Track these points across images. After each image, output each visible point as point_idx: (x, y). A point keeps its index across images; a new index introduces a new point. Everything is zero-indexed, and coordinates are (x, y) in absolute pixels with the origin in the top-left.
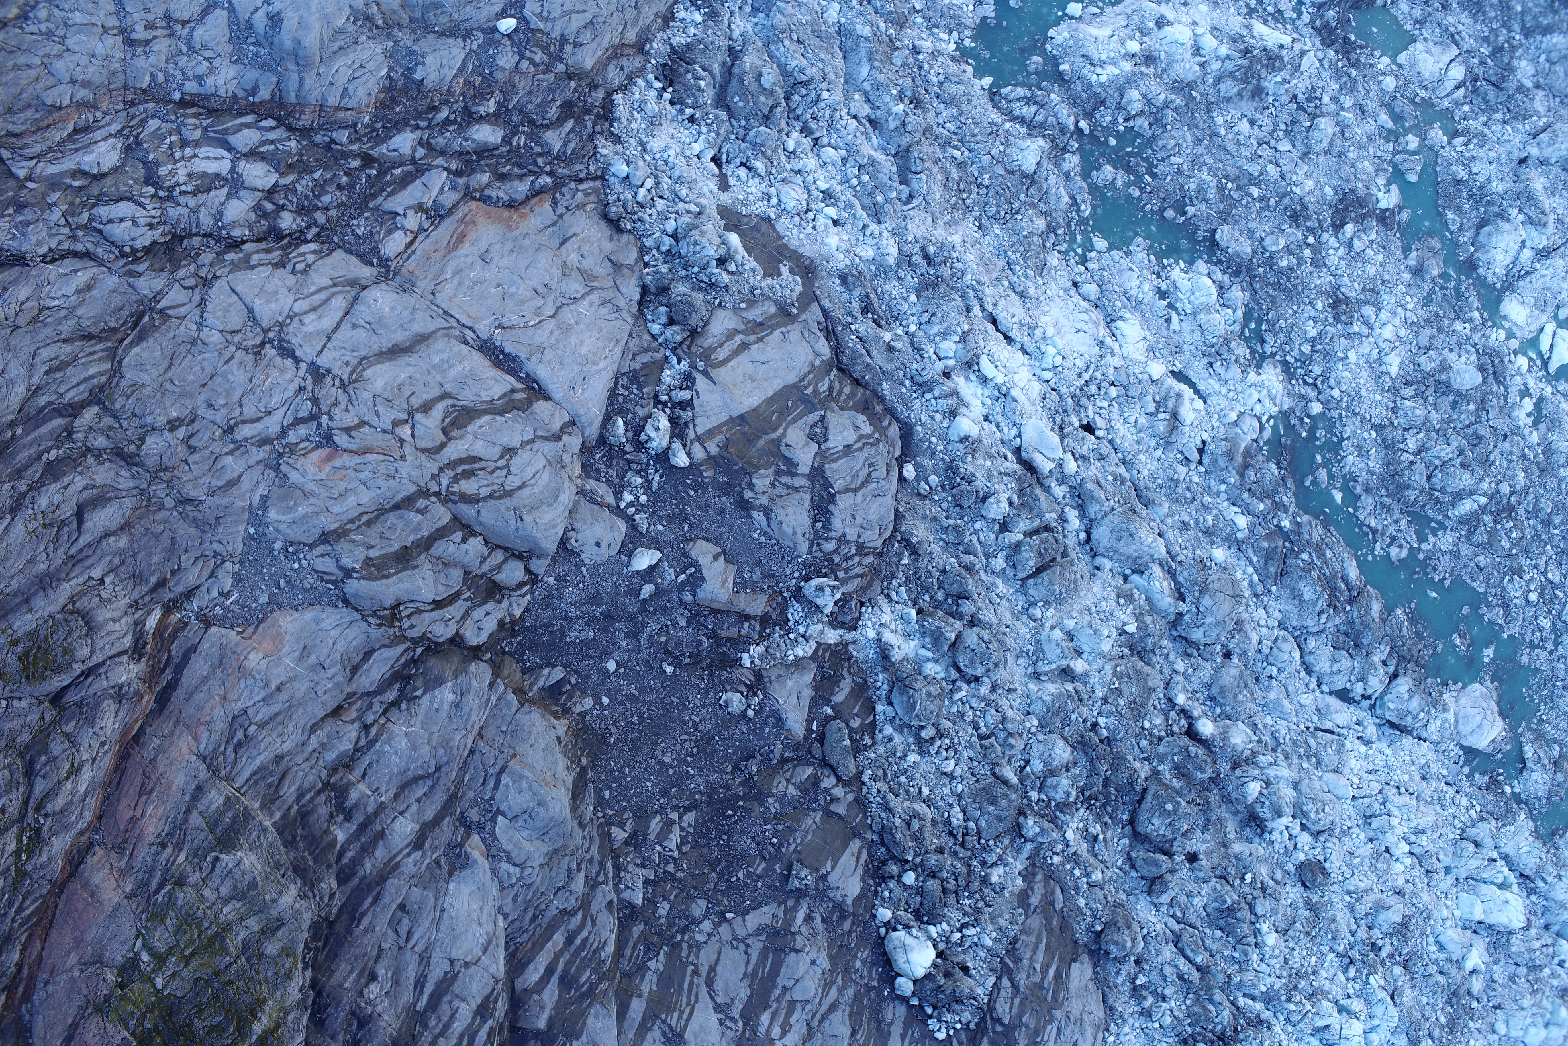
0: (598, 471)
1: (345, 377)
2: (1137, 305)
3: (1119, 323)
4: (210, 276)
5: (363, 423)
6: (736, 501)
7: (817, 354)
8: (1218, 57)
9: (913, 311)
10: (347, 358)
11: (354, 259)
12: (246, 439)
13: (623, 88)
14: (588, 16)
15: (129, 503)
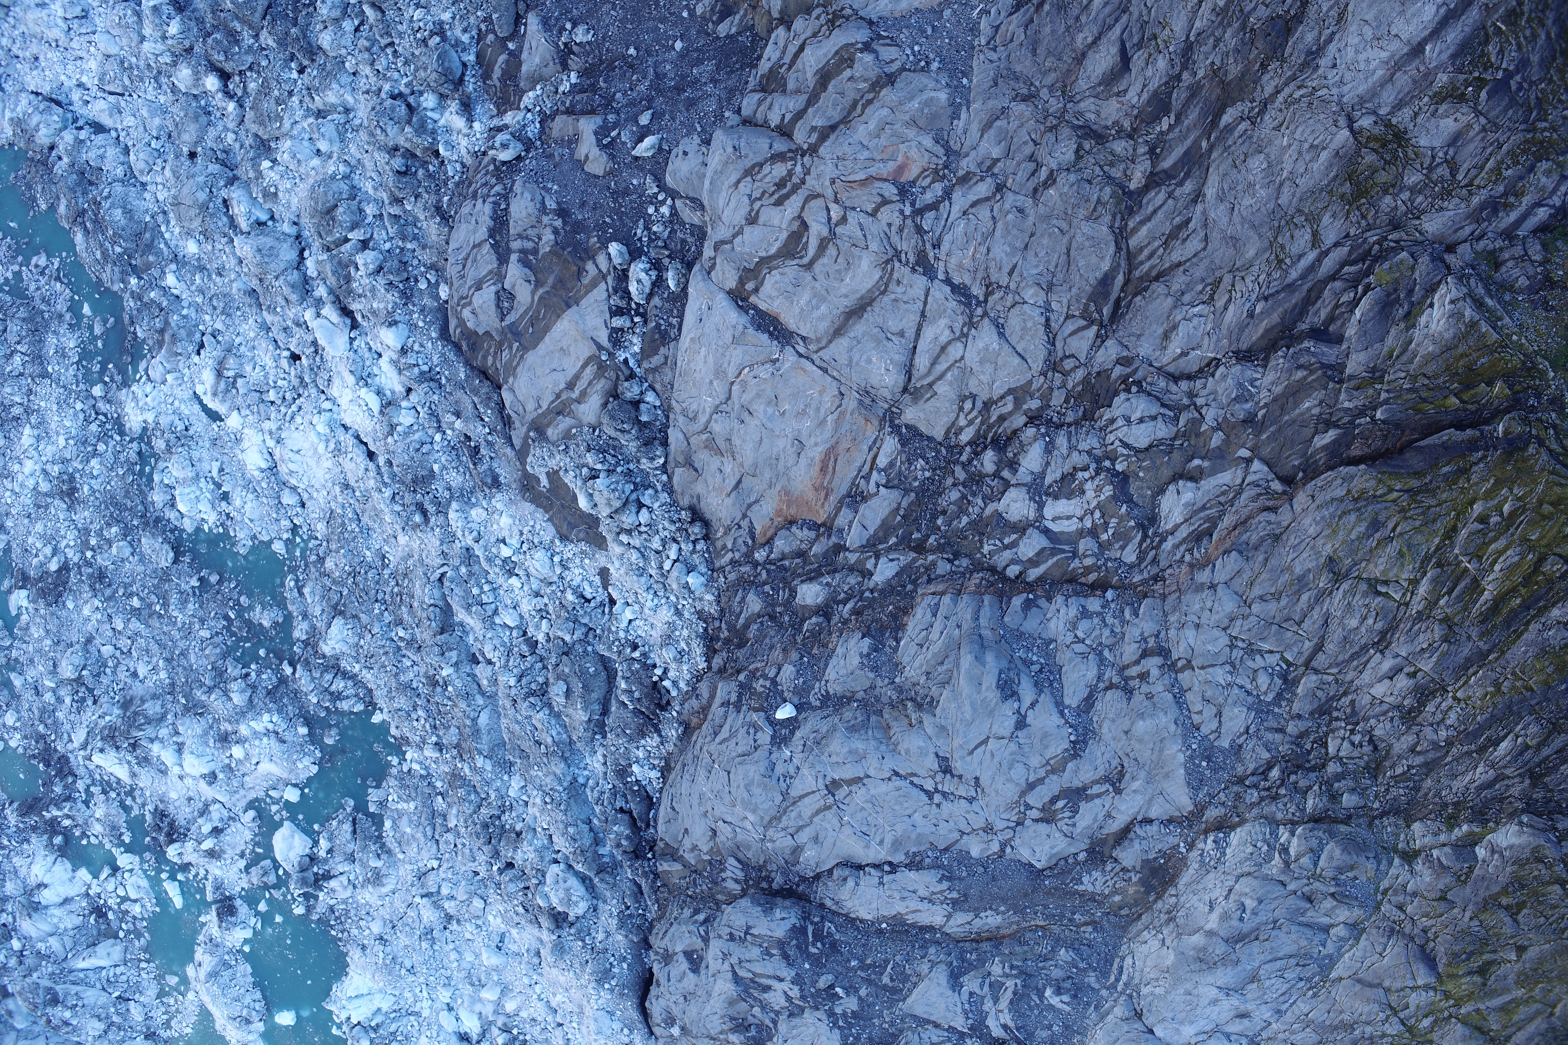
0: (692, 235)
1: (897, 264)
2: (249, 485)
3: (264, 465)
4: (1050, 374)
5: (873, 214)
6: (570, 216)
7: (512, 390)
8: (162, 741)
9: (437, 456)
10: (900, 290)
11: (923, 429)
12: (982, 179)
13: (699, 677)
14: (718, 740)
15: (1082, 84)
